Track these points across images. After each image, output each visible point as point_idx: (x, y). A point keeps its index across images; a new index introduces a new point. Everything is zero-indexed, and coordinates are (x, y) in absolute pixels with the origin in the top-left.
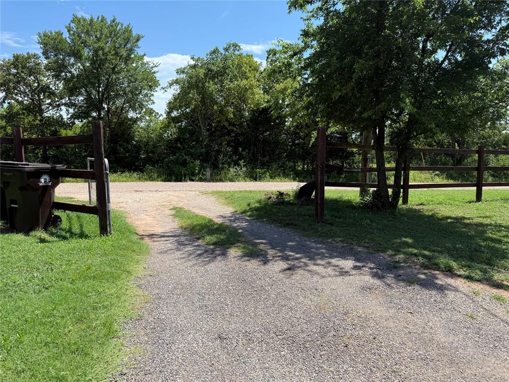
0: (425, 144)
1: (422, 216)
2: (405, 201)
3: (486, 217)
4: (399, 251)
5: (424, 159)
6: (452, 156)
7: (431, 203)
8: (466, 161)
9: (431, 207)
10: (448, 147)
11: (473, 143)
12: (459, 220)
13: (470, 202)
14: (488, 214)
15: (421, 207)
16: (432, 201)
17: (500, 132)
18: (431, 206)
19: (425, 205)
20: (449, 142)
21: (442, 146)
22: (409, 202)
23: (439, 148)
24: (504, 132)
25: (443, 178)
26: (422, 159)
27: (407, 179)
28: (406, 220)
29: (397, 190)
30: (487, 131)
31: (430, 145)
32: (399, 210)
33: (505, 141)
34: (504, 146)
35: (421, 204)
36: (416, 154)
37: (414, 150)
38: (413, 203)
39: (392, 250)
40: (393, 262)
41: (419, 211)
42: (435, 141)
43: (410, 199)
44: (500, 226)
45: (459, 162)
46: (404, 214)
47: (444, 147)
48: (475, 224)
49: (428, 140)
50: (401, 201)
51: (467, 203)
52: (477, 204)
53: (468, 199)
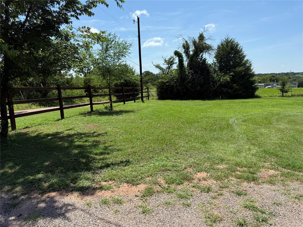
0: (21, 84)
1: (29, 138)
2: (14, 127)
3: (71, 129)
4: (14, 184)
5: (22, 94)
6: (40, 92)
7: (33, 125)
8: (49, 94)
9: (33, 129)
10: (37, 86)
11: (51, 83)
12: (55, 135)
13: (58, 120)
14: (71, 127)
15: (27, 130)
16: (34, 124)
17: (64, 77)
18: (34, 127)
19: (30, 127)
20: (36, 83)
21: (33, 85)
22: (17, 128)
23: (31, 87)
24: (66, 77)
25: (37, 106)
26: (21, 94)
27: (12, 110)
28: (17, 145)
29: (5, 122)
30: (57, 76)
31: (25, 85)
32: (9, 137)
33: (67, 82)
34: (67, 85)
35: (27, 127)
36: (16, 92)
37: (14, 89)
38: (20, 128)
39: (7, 185)
40: (11, 199)
41: (25, 134)
42: (28, 83)
43: (17, 125)
44: (81, 134)
45: (45, 95)
46: (14, 140)
47: (34, 86)
48: (66, 136)
49: (23, 82)
50: (10, 129)
51: (56, 121)
52: (63, 120)
53: (56, 118)
